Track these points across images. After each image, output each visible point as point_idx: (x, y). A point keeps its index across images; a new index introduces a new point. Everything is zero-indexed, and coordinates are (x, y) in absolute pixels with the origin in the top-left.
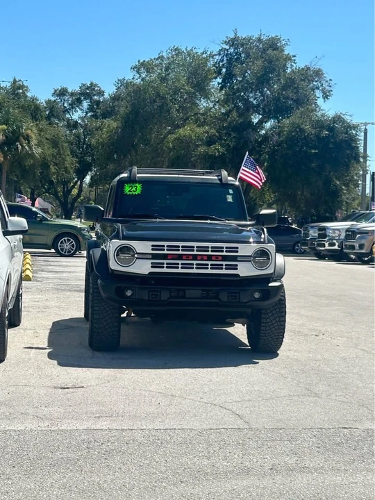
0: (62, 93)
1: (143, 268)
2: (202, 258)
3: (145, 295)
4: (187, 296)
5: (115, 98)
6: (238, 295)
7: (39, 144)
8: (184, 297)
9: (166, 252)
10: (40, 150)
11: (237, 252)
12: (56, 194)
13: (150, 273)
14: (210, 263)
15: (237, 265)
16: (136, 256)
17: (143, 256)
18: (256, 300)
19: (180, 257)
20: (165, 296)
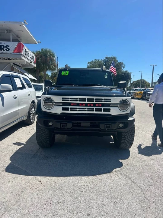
1: (58, 110)
2: (91, 105)
3: (58, 125)
4: (82, 126)
6: (110, 126)
8: (80, 126)
9: (70, 102)
11: (110, 101)
13: (62, 113)
14: (94, 108)
15: (110, 109)
16: (54, 103)
17: (58, 104)
18: (121, 128)
19: (78, 105)
20: (69, 126)
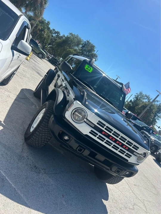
0: (54, 30)
2: (119, 143)
5: (62, 37)
6: (121, 171)
7: (46, 35)
9: (103, 129)
10: (46, 36)
11: (137, 150)
12: (43, 45)
13: (86, 135)
15: (131, 156)
16: (85, 119)
18: (126, 175)
19: (108, 136)
